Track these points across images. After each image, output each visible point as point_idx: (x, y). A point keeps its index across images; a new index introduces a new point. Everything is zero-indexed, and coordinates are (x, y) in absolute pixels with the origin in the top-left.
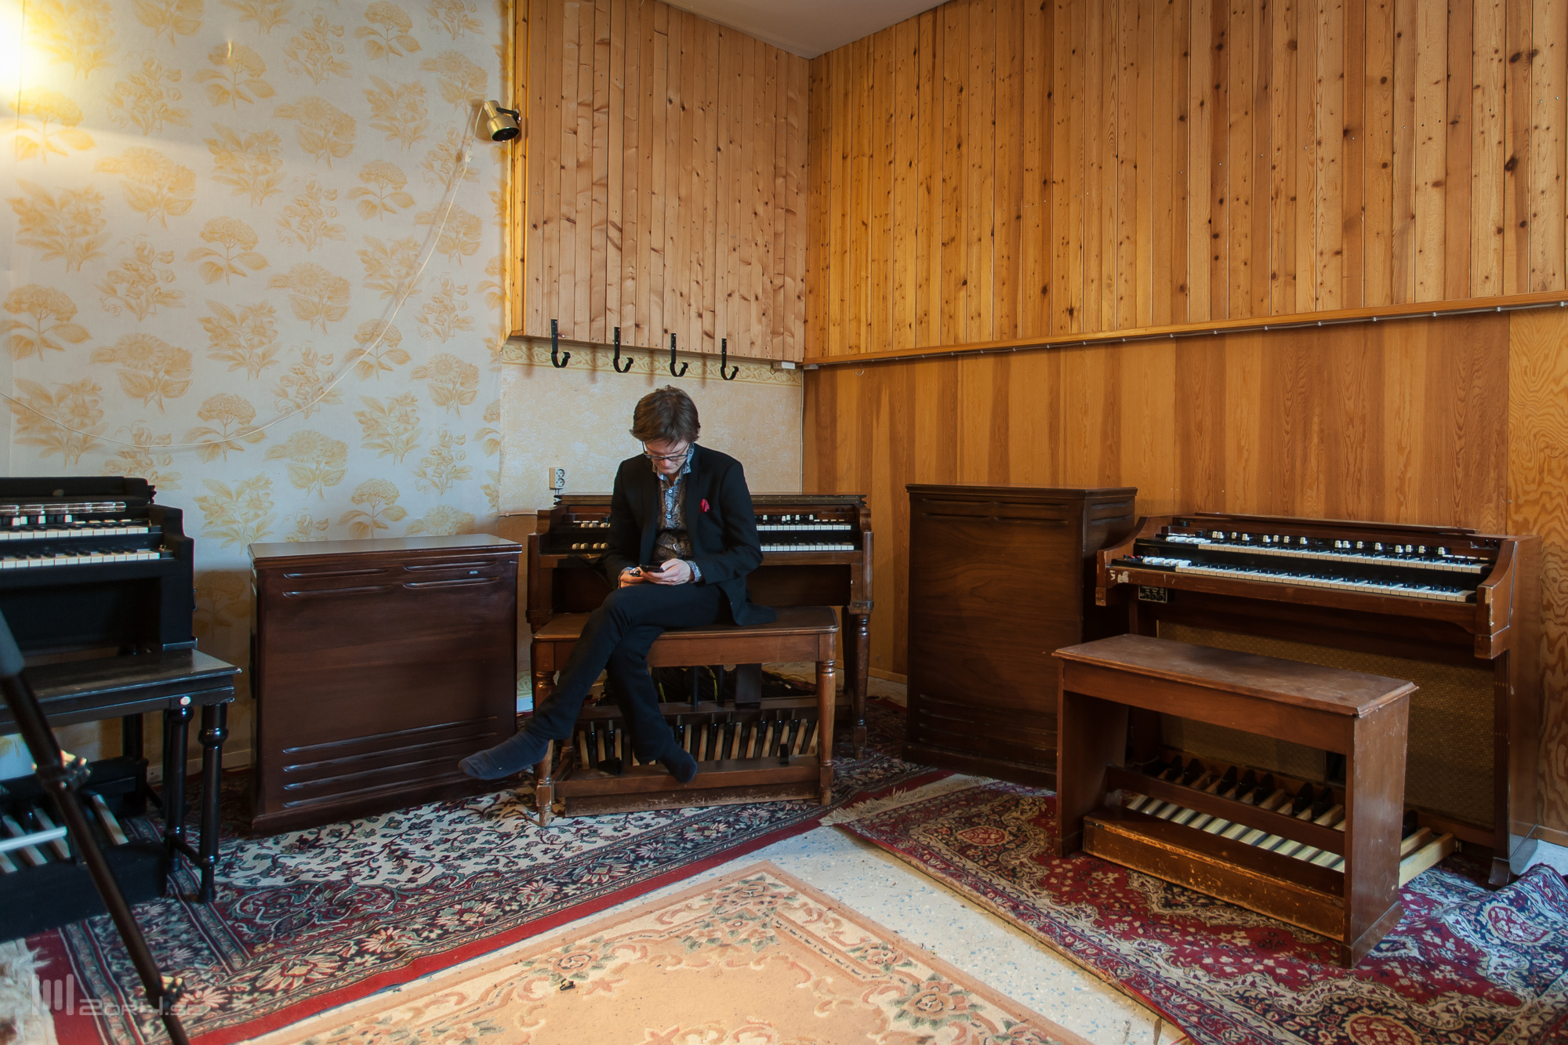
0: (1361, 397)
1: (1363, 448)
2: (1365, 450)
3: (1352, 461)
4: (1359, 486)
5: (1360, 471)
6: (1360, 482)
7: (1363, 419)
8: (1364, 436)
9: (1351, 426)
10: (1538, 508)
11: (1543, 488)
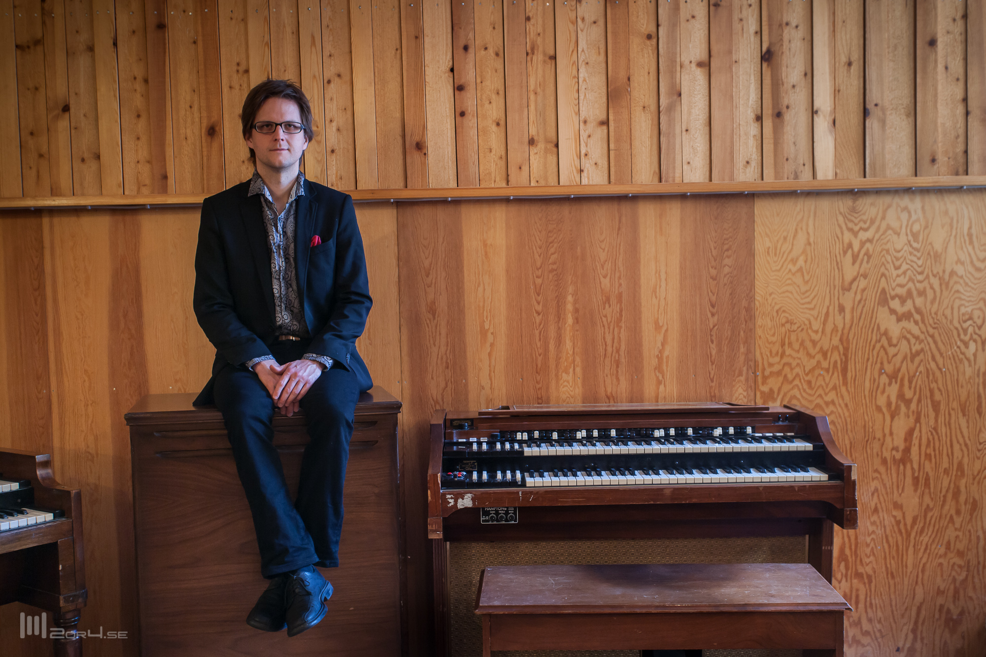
0: (617, 275)
1: (621, 327)
2: (622, 330)
3: (609, 342)
4: (618, 367)
5: (618, 351)
6: (618, 363)
7: (620, 297)
8: (621, 315)
9: (607, 306)
10: (781, 379)
11: (785, 360)
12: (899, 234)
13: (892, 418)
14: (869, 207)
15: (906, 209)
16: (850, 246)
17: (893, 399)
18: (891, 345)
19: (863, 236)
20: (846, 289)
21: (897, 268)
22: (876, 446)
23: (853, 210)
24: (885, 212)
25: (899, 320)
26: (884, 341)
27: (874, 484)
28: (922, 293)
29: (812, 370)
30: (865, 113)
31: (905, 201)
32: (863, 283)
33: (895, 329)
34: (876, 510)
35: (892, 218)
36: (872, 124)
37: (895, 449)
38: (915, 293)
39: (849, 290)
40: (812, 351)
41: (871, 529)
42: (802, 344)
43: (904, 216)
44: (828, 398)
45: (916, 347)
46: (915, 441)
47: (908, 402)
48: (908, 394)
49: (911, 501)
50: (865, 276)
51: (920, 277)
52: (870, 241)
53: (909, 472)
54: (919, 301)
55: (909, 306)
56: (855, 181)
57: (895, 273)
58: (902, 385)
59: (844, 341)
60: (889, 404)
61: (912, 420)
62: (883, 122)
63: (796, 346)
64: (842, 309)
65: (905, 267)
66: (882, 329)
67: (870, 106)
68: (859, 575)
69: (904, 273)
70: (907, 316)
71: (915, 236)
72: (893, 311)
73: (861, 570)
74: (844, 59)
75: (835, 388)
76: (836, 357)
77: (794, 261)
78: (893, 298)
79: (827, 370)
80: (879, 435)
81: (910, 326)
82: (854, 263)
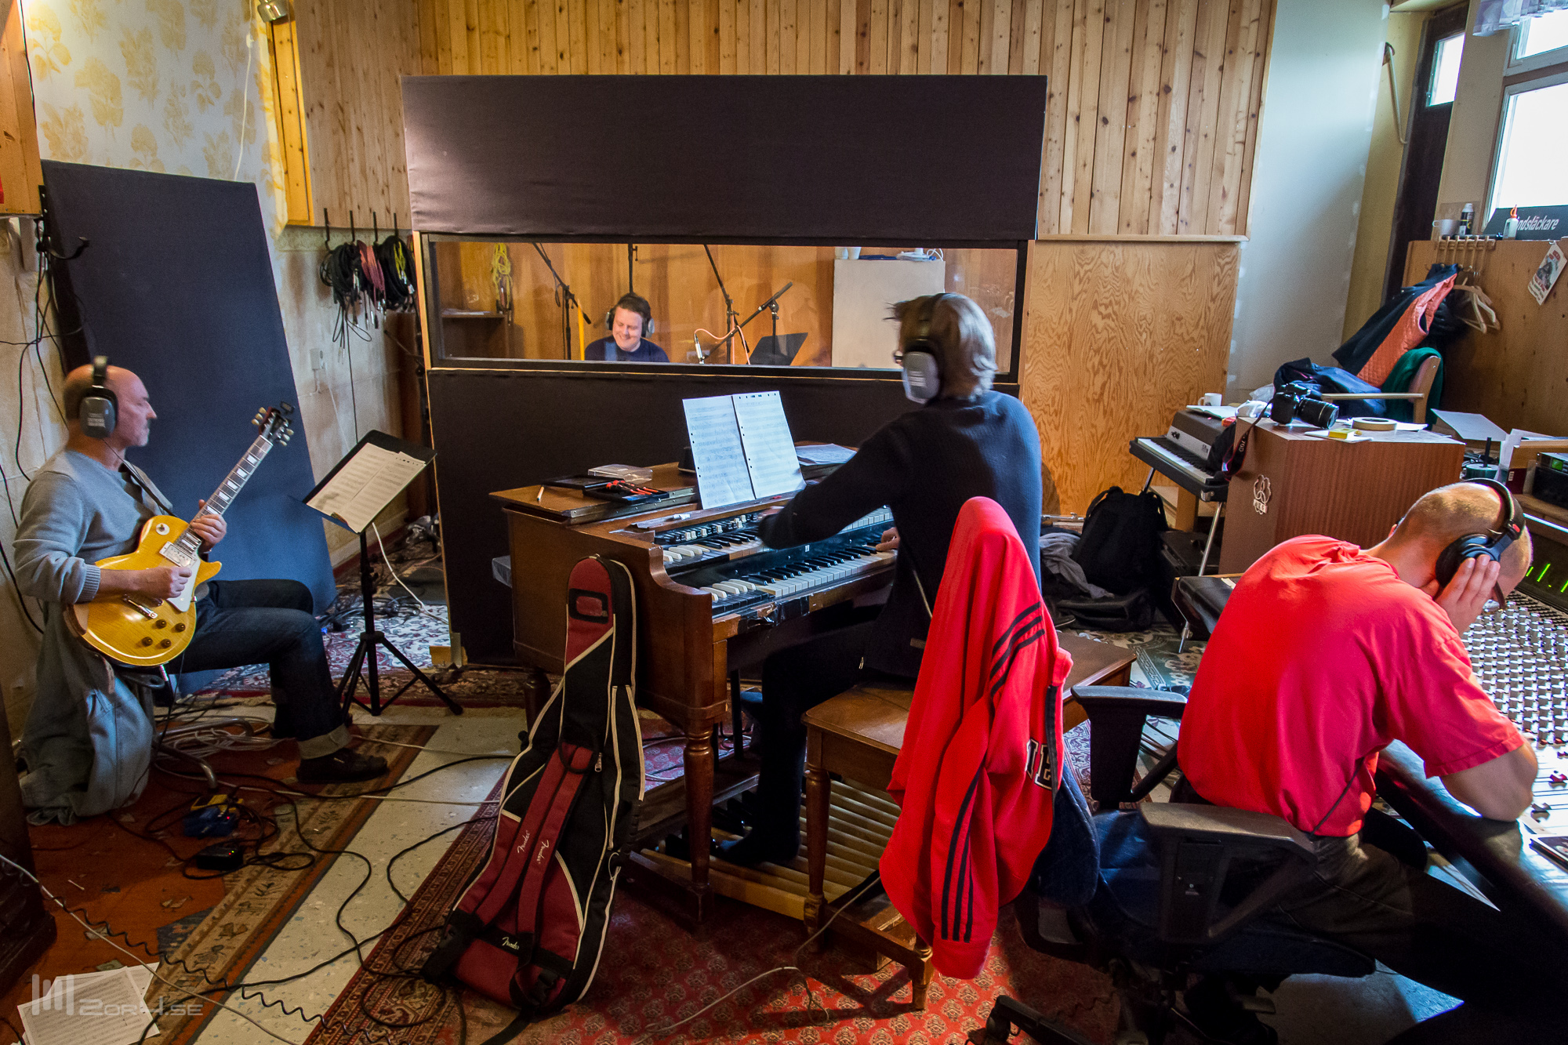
10: (1032, 351)
11: (1036, 339)
12: (1107, 267)
13: (1095, 375)
14: (1092, 251)
15: (1112, 252)
16: (1079, 273)
17: (1096, 363)
18: (1097, 332)
19: (1087, 268)
20: (1074, 298)
21: (1104, 287)
22: (1084, 391)
23: (1083, 252)
24: (1100, 254)
25: (1103, 318)
26: (1094, 330)
27: (1082, 413)
28: (1118, 303)
29: (1051, 346)
30: (1092, 195)
31: (1113, 248)
32: (1084, 296)
33: (1100, 323)
34: (1081, 428)
35: (1104, 257)
36: (1095, 203)
37: (1095, 393)
38: (1114, 302)
39: (1076, 299)
40: (1052, 335)
41: (1077, 438)
42: (1046, 330)
43: (1112, 256)
44: (1059, 362)
45: (1113, 334)
46: (1107, 389)
47: (1104, 367)
48: (1105, 361)
49: (1101, 423)
50: (1086, 292)
51: (1118, 294)
52: (1090, 271)
53: (1101, 407)
54: (1116, 308)
55: (1110, 310)
56: (1083, 235)
57: (1103, 290)
58: (1101, 357)
59: (1071, 330)
60: (1093, 367)
61: (1106, 379)
62: (1101, 202)
63: (1043, 332)
64: (1071, 310)
65: (1109, 287)
66: (1093, 323)
67: (1094, 192)
68: (1068, 464)
69: (1109, 291)
70: (1108, 316)
71: (1117, 269)
72: (1100, 313)
73: (1070, 462)
74: (1082, 163)
75: (1063, 356)
76: (1065, 338)
77: (1045, 281)
78: (1101, 305)
79: (1060, 346)
80: (1086, 385)
81: (1110, 322)
82: (1080, 283)
